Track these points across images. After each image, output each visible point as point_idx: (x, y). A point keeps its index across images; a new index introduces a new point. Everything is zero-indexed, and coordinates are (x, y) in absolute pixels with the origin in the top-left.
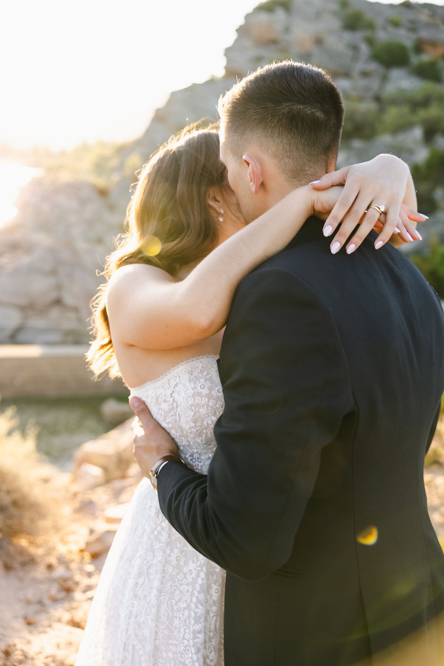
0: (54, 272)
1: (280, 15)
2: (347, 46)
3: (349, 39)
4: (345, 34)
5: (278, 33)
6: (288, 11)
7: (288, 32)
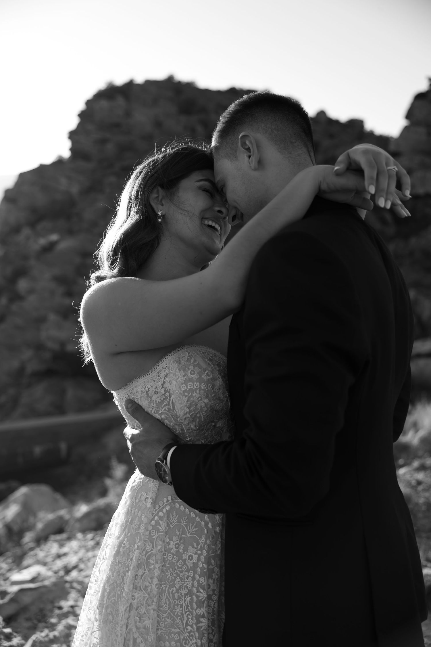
1: (120, 101)
2: (186, 128)
3: (187, 121)
4: (183, 117)
5: (120, 117)
6: (126, 99)
7: (129, 116)
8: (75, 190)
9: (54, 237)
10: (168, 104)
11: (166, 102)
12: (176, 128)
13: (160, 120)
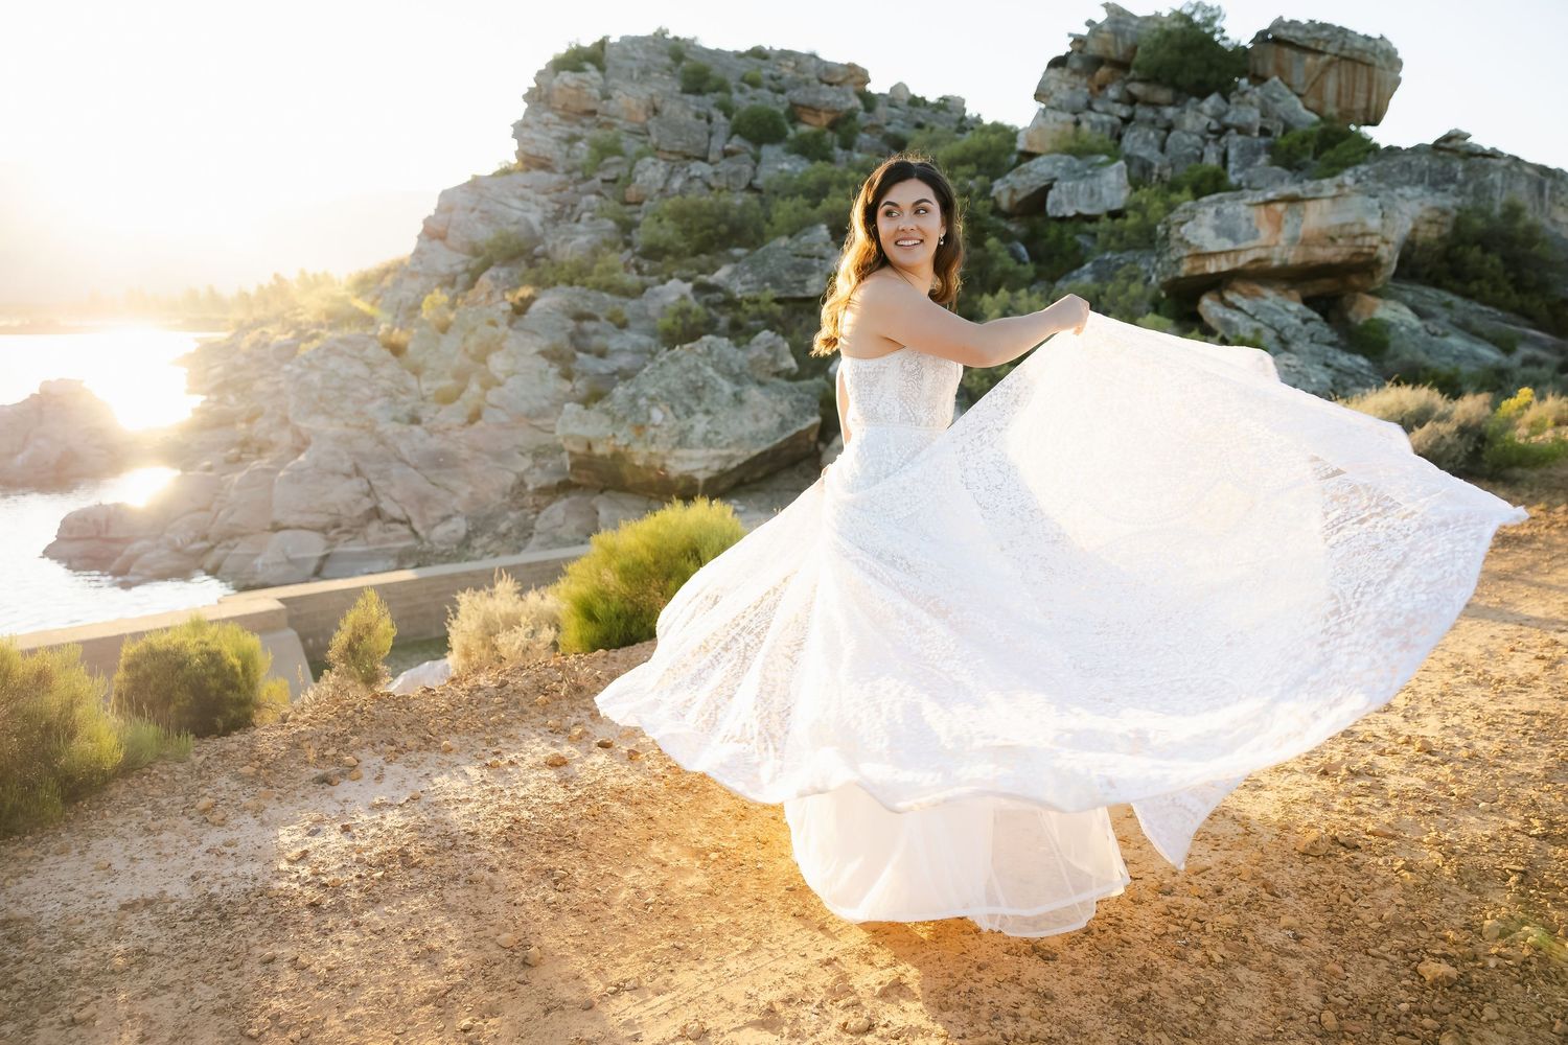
0: (358, 472)
1: (592, 72)
2: (698, 116)
3: (698, 105)
4: (691, 98)
5: (595, 99)
6: (601, 69)
7: (608, 98)
8: (535, 218)
9: (525, 292)
10: (666, 77)
11: (662, 74)
12: (682, 116)
13: (658, 105)
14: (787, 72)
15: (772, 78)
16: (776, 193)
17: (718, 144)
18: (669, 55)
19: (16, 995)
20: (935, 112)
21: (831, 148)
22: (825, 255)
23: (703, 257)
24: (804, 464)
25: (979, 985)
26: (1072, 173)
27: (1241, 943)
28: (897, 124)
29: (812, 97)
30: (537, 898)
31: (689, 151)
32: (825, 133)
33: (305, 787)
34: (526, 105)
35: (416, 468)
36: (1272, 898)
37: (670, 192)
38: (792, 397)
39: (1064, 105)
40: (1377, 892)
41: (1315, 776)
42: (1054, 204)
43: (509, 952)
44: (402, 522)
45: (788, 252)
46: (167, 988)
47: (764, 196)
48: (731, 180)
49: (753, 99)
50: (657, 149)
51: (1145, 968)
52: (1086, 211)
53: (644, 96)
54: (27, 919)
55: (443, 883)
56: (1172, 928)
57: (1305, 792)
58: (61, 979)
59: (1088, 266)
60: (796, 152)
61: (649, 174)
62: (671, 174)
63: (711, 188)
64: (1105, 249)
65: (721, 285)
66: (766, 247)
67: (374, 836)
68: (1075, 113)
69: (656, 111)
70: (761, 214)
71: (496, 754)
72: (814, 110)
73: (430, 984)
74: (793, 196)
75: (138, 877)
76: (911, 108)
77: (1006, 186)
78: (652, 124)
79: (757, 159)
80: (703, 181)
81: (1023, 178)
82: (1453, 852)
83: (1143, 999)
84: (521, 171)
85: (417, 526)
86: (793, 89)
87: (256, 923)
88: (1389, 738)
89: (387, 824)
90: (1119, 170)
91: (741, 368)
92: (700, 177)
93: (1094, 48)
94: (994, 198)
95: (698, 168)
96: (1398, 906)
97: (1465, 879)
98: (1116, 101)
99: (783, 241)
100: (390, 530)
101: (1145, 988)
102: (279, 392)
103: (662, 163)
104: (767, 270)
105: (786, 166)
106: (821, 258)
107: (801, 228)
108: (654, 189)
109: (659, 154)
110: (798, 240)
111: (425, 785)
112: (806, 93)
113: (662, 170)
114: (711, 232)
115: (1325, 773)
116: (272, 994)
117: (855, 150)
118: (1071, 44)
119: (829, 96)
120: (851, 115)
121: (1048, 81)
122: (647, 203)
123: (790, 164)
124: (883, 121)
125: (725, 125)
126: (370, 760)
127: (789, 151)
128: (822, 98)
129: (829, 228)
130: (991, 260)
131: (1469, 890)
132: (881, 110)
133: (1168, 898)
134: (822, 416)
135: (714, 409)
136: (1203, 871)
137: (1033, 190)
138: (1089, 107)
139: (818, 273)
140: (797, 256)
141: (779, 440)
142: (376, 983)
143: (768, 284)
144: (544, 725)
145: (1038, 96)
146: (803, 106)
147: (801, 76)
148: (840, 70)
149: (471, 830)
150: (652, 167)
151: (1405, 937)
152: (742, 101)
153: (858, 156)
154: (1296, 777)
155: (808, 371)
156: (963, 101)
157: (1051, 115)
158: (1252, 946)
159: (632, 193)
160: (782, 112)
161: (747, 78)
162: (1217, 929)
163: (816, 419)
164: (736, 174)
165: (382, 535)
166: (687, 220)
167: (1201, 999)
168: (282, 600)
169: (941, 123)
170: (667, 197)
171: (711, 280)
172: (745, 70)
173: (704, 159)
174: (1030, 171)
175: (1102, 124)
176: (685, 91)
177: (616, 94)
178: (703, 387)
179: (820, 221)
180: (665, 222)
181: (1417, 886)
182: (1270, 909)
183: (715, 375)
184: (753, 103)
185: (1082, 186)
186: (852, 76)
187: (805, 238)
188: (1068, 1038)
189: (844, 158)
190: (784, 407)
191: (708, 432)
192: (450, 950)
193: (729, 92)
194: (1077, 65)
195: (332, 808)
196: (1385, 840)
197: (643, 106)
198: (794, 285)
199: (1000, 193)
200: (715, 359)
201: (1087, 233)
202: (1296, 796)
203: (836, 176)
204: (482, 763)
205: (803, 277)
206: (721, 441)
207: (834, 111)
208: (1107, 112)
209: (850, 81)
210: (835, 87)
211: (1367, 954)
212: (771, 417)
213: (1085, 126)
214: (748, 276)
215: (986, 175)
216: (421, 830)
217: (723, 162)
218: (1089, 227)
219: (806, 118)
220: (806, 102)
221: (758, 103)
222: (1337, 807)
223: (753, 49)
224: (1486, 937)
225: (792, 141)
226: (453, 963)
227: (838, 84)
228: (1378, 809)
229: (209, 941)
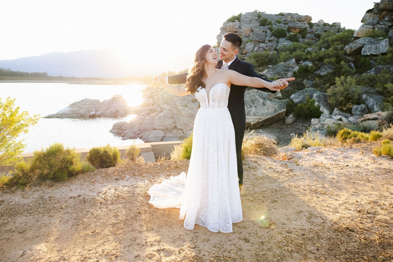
0: (173, 118)
1: (237, 22)
2: (263, 32)
3: (263, 29)
4: (262, 27)
5: (237, 29)
6: (239, 21)
7: (241, 28)
10: (256, 22)
11: (255, 21)
12: (259, 32)
13: (253, 29)
14: (289, 19)
15: (284, 20)
16: (282, 51)
17: (267, 38)
18: (257, 16)
19: (44, 210)
20: (331, 27)
21: (299, 38)
22: (293, 67)
23: (261, 67)
24: (281, 122)
25: (226, 244)
26: (370, 43)
27: (300, 248)
28: (319, 31)
29: (294, 25)
30: (143, 209)
31: (260, 41)
32: (297, 34)
33: (113, 180)
34: (220, 31)
35: (185, 117)
36: (317, 239)
37: (254, 51)
38: (278, 104)
39: (370, 23)
40: (351, 243)
41: (356, 212)
42: (363, 52)
43: (131, 218)
44: (181, 130)
45: (283, 66)
46: (68, 213)
47: (279, 51)
48: (270, 48)
49: (278, 26)
50: (252, 40)
51: (269, 248)
52: (374, 53)
53: (249, 27)
54: (54, 197)
55: (127, 203)
56: (284, 241)
57: (350, 215)
58: (53, 208)
59: (373, 69)
60: (289, 40)
61: (249, 47)
62: (255, 46)
63: (264, 49)
64: (379, 64)
65: (264, 75)
66: (278, 65)
67: (120, 192)
68: (373, 26)
69: (252, 31)
70: (277, 56)
71: (153, 179)
72: (295, 28)
73: (113, 221)
74: (286, 51)
75: (75, 193)
76: (324, 26)
77: (349, 47)
78: (251, 34)
79: (278, 42)
80: (263, 48)
81: (355, 44)
82: (384, 237)
83: (264, 255)
84: (218, 47)
85: (184, 131)
86: (290, 23)
87: (89, 204)
88: (389, 205)
89: (124, 190)
90: (386, 41)
91: (265, 96)
92: (262, 47)
93: (382, 6)
94: (345, 50)
95: (262, 45)
96: (355, 247)
97: (382, 244)
98: (387, 21)
99: (282, 63)
100: (178, 131)
101: (266, 252)
102: (159, 99)
103: (253, 44)
104: (277, 71)
105: (286, 44)
106: (292, 67)
107: (288, 60)
108: (250, 50)
109: (252, 42)
110: (286, 63)
111: (136, 183)
112: (293, 24)
113: (252, 46)
114: (263, 61)
115: (359, 211)
116: (85, 218)
117: (306, 38)
118: (374, 6)
119: (299, 24)
120: (305, 29)
121: (366, 17)
122: (248, 54)
123: (287, 43)
124: (315, 31)
125: (270, 33)
126: (128, 176)
127: (287, 40)
128: (297, 25)
129: (295, 60)
130: (342, 68)
131: (381, 248)
132: (314, 28)
133: (288, 234)
134: (286, 109)
135: (257, 106)
136: (303, 229)
137: (357, 48)
138: (378, 23)
139: (291, 71)
140: (285, 67)
141: (274, 115)
142: (104, 219)
143: (276, 74)
144: (166, 174)
145: (362, 21)
146: (292, 28)
147: (293, 20)
148: (304, 17)
149: (139, 193)
150: (250, 45)
151: (351, 255)
152: (275, 27)
153: (306, 40)
154: (350, 211)
155: (285, 97)
156: (340, 24)
157: (365, 26)
158: (302, 249)
159: (244, 51)
160: (286, 29)
161: (277, 21)
162: (295, 243)
163: (285, 110)
164: (272, 46)
165: (176, 132)
166: (257, 58)
167: (279, 258)
168: (151, 145)
169: (332, 30)
170: (253, 52)
171: (262, 73)
172: (277, 19)
173: (264, 43)
174: (357, 42)
175: (382, 28)
176: (260, 25)
177: (242, 27)
178: (255, 101)
179: (293, 58)
180: (252, 59)
181: (364, 244)
182: (314, 241)
183: (259, 98)
184: (278, 27)
185: (373, 46)
186: (307, 19)
187: (288, 62)
188: (239, 259)
189: (302, 41)
190: (276, 107)
191: (255, 112)
192: (121, 216)
193: (272, 25)
194: (376, 11)
195: (115, 185)
196: (363, 231)
197: (249, 30)
198: (284, 75)
199: (347, 49)
200: (259, 94)
201: (374, 60)
202: (346, 216)
203: (299, 46)
204: (149, 180)
205: (286, 72)
206: (258, 114)
207: (301, 28)
208: (384, 25)
209: (306, 20)
210: (302, 22)
211: (335, 257)
212: (272, 109)
213: (376, 29)
214: (272, 72)
215: (342, 44)
216: (129, 192)
217: (269, 43)
218: (374, 58)
219: (292, 31)
220: (292, 26)
221: (280, 27)
222: (356, 220)
223: (280, 13)
224: (378, 260)
225: (288, 37)
226: (120, 218)
227: (303, 21)
228: (368, 223)
229: (80, 206)
